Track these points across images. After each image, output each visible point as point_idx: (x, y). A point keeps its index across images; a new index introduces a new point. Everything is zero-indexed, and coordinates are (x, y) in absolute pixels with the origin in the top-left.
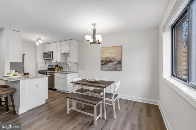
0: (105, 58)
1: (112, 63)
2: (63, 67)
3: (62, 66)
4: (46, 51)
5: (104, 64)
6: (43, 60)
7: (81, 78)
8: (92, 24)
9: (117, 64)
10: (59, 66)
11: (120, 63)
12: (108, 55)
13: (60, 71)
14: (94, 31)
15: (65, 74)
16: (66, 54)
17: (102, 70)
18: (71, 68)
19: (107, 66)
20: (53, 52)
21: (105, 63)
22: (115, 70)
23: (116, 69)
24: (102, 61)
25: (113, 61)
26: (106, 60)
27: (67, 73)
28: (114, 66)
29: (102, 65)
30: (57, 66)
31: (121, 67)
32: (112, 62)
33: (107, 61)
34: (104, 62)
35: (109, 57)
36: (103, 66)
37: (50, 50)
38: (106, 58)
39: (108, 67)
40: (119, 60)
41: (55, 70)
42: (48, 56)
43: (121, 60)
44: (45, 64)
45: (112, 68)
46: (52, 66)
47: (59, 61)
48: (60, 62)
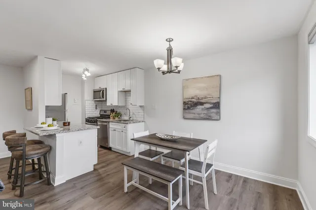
0: (189, 98)
1: (203, 107)
2: (122, 113)
3: (121, 111)
4: (97, 88)
5: (189, 108)
6: (93, 102)
7: (148, 131)
8: (167, 40)
9: (211, 108)
10: (115, 110)
11: (217, 105)
12: (194, 92)
13: (117, 119)
14: (170, 51)
15: (124, 125)
16: (125, 92)
17: (185, 118)
18: (133, 114)
19: (193, 111)
20: (106, 89)
21: (190, 105)
22: (209, 118)
23: (210, 116)
24: (185, 103)
25: (205, 103)
26: (191, 101)
27: (127, 123)
28: (205, 112)
29: (184, 109)
30: (112, 111)
31: (219, 113)
32: (202, 104)
33: (193, 102)
34: (188, 104)
35: (196, 96)
36: (187, 111)
37: (103, 87)
38: (192, 99)
39: (194, 114)
40: (215, 101)
41: (110, 118)
42: (100, 95)
43: (218, 100)
44: (96, 109)
45: (202, 115)
46: (105, 112)
47: (115, 103)
48: (117, 105)
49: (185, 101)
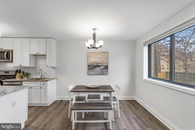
0: (92, 63)
5: (91, 69)
9: (104, 69)
10: (22, 71)
11: (107, 67)
12: (94, 60)
17: (88, 74)
18: (45, 73)
19: (94, 70)
22: (102, 74)
23: (103, 73)
24: (89, 66)
25: (101, 66)
26: (93, 65)
27: (47, 81)
28: (101, 71)
29: (88, 69)
31: (107, 71)
32: (99, 66)
33: (94, 65)
34: (91, 66)
35: (96, 62)
36: (90, 70)
38: (93, 63)
40: (106, 65)
41: (15, 78)
43: (107, 65)
45: (99, 73)
48: (29, 66)
49: (89, 64)
